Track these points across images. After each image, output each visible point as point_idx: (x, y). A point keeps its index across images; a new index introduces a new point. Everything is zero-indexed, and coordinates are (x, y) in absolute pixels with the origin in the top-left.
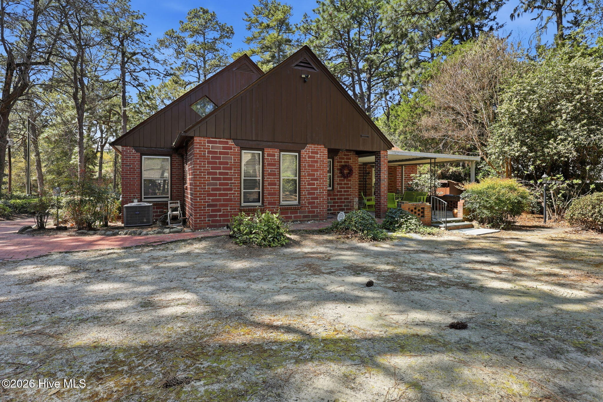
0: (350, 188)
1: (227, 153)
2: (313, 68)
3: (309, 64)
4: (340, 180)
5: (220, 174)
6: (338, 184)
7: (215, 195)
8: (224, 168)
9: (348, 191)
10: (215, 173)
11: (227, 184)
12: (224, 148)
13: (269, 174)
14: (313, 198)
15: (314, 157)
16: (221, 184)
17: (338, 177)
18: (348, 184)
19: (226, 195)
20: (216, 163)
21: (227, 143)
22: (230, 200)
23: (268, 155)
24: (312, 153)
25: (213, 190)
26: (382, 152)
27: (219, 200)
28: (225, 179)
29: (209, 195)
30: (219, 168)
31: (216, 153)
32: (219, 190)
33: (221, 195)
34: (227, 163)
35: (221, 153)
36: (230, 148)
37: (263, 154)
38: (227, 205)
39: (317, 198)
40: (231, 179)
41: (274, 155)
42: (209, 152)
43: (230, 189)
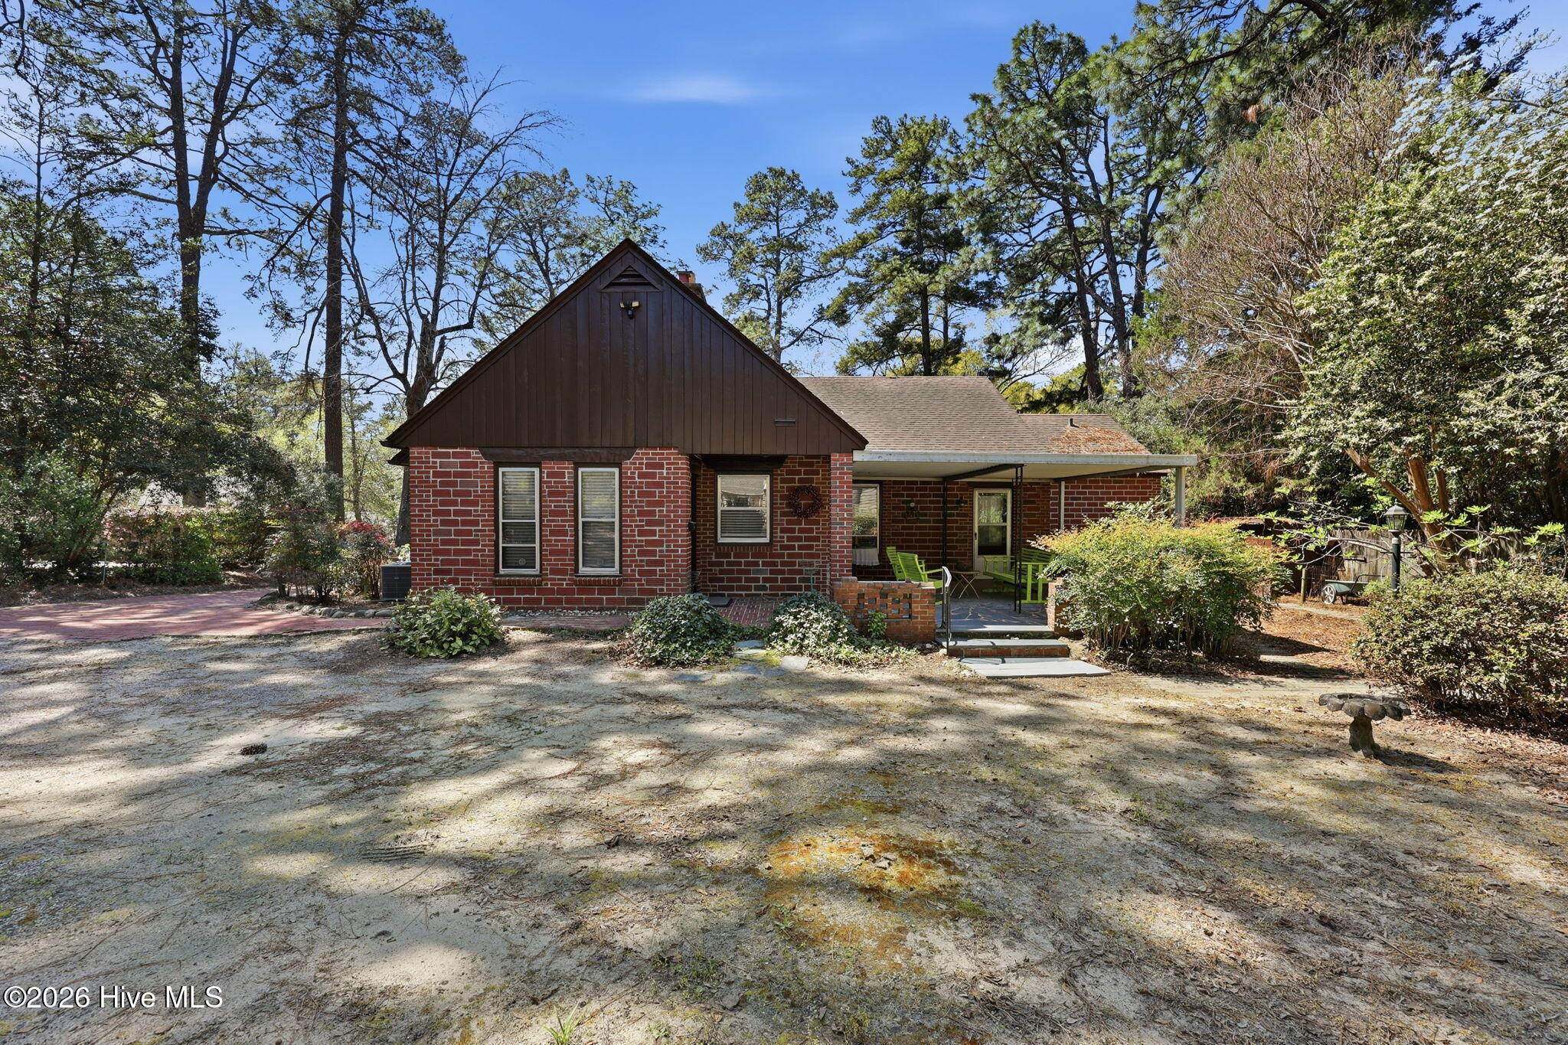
0: (817, 539)
1: (468, 475)
2: (649, 284)
3: (639, 276)
4: (789, 522)
5: (456, 513)
6: (783, 531)
7: (447, 552)
8: (464, 503)
9: (811, 547)
10: (448, 513)
11: (469, 533)
12: (463, 465)
13: (553, 513)
14: (650, 563)
15: (653, 475)
16: (458, 533)
17: (783, 514)
18: (811, 531)
19: (468, 552)
20: (448, 493)
21: (468, 455)
22: (475, 562)
23: (550, 475)
24: (648, 466)
25: (444, 542)
26: (835, 457)
27: (455, 562)
28: (464, 523)
29: (438, 552)
30: (455, 503)
31: (448, 474)
32: (454, 542)
33: (457, 552)
34: (469, 493)
35: (457, 475)
36: (475, 465)
37: (541, 473)
38: (468, 572)
39: (660, 563)
40: (476, 523)
41: (562, 475)
42: (436, 474)
43: (476, 542)
